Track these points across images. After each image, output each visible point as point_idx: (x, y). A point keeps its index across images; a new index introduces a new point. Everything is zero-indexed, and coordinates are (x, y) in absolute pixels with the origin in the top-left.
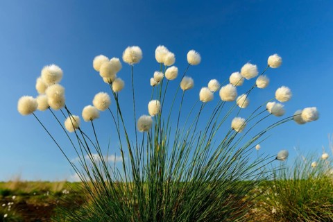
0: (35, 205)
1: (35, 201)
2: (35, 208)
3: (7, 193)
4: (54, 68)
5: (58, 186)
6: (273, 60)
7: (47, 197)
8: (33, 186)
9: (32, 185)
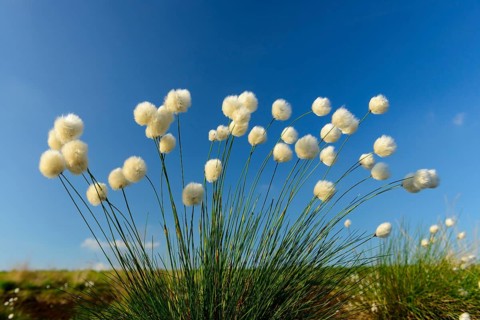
0: (48, 302)
1: (48, 297)
2: (49, 306)
3: (9, 286)
4: (72, 119)
5: (79, 276)
6: (377, 103)
7: (64, 292)
8: (45, 277)
9: (44, 275)
